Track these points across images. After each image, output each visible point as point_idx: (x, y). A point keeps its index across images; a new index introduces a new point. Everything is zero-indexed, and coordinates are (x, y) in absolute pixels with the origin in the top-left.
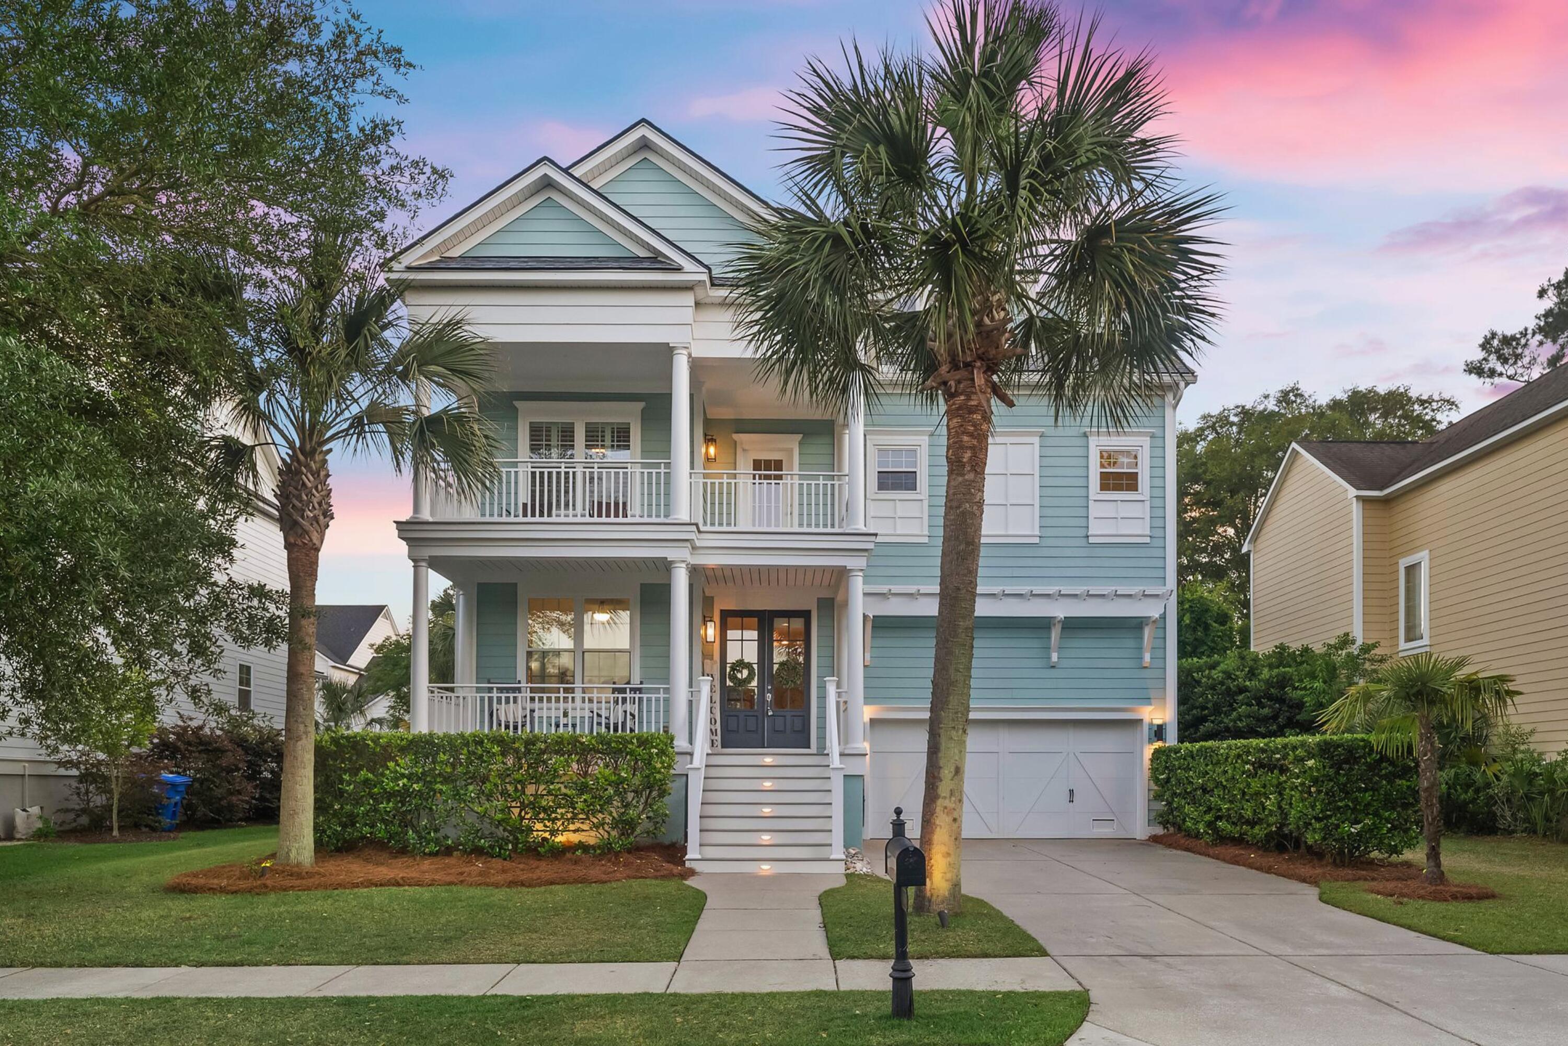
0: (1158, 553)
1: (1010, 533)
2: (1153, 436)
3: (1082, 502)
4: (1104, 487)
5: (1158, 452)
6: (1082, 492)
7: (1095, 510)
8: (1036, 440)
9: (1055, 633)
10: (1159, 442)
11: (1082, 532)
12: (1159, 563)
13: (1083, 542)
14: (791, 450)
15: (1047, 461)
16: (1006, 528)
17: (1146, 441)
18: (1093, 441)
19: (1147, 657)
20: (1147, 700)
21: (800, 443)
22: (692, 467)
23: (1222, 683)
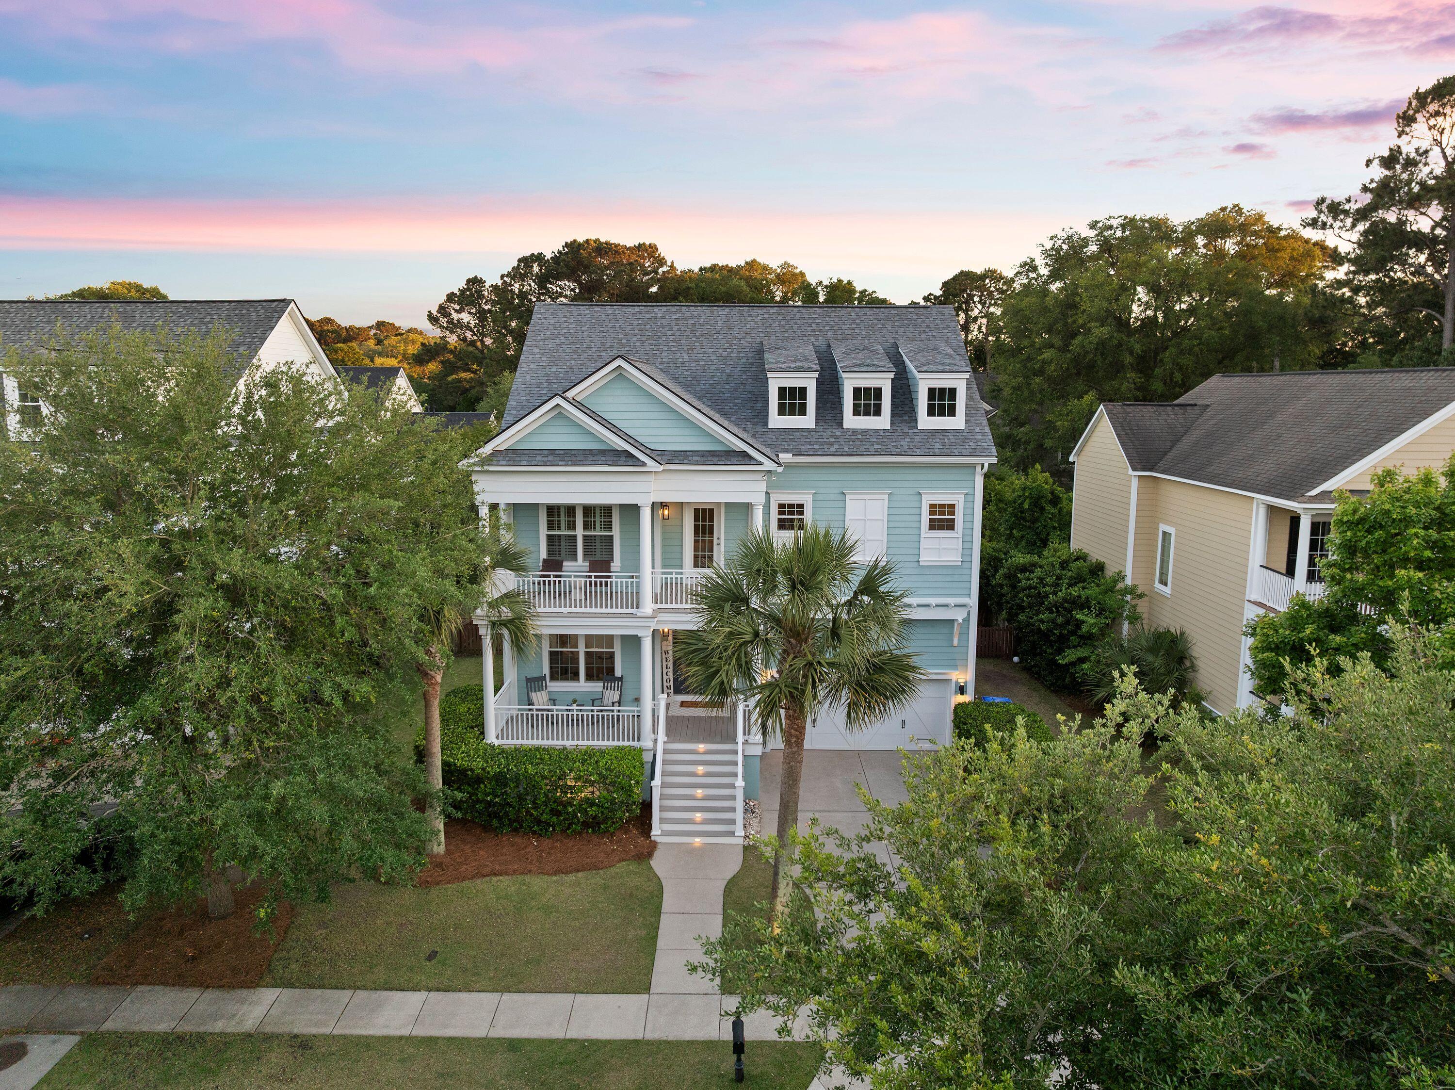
0: (967, 572)
1: (866, 558)
2: (966, 494)
3: (916, 538)
4: (931, 528)
5: (969, 505)
6: (916, 531)
7: (924, 544)
8: (886, 497)
10: (970, 498)
11: (915, 559)
12: (967, 578)
13: (915, 565)
15: (892, 511)
16: (864, 556)
17: (961, 498)
18: (925, 498)
19: (956, 642)
20: (955, 667)
22: (653, 568)
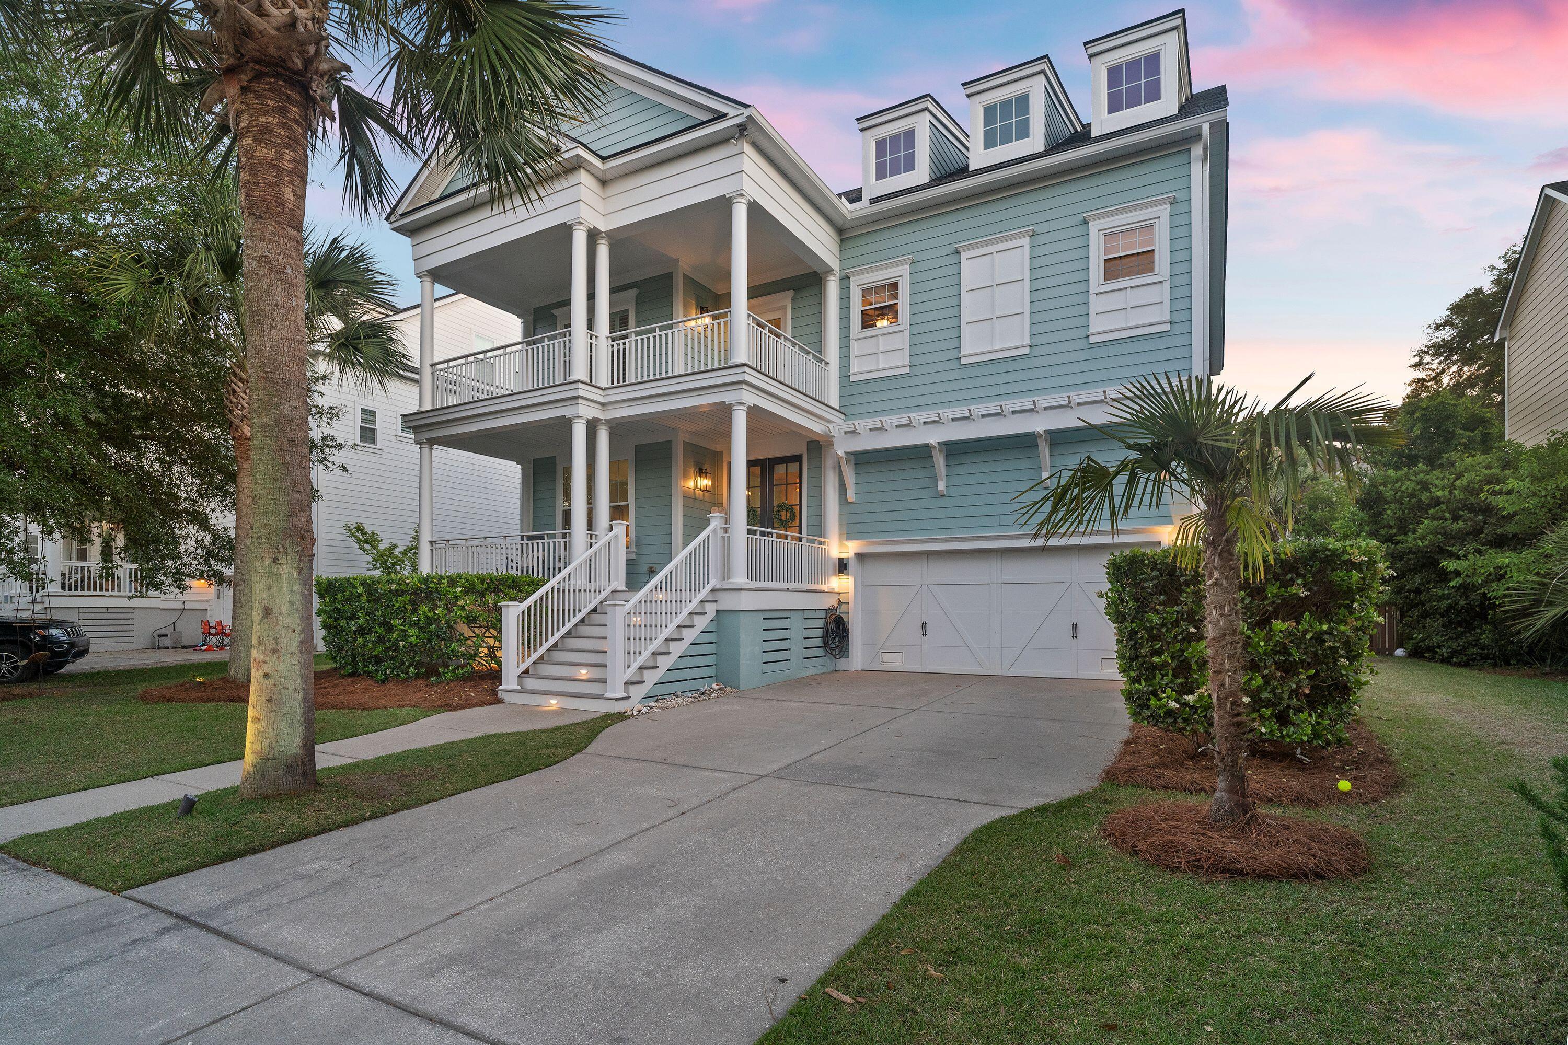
0: (1182, 340)
1: (996, 347)
2: (1174, 202)
3: (1081, 298)
4: (1109, 275)
5: (1181, 219)
6: (1082, 287)
7: (1096, 304)
8: (1026, 241)
9: (1044, 450)
11: (1081, 333)
12: (1184, 353)
13: (1082, 344)
14: (785, 308)
15: (1039, 262)
16: (992, 345)
17: (1164, 211)
18: (1094, 227)
20: (1167, 519)
21: (793, 299)
23: (1412, 495)
